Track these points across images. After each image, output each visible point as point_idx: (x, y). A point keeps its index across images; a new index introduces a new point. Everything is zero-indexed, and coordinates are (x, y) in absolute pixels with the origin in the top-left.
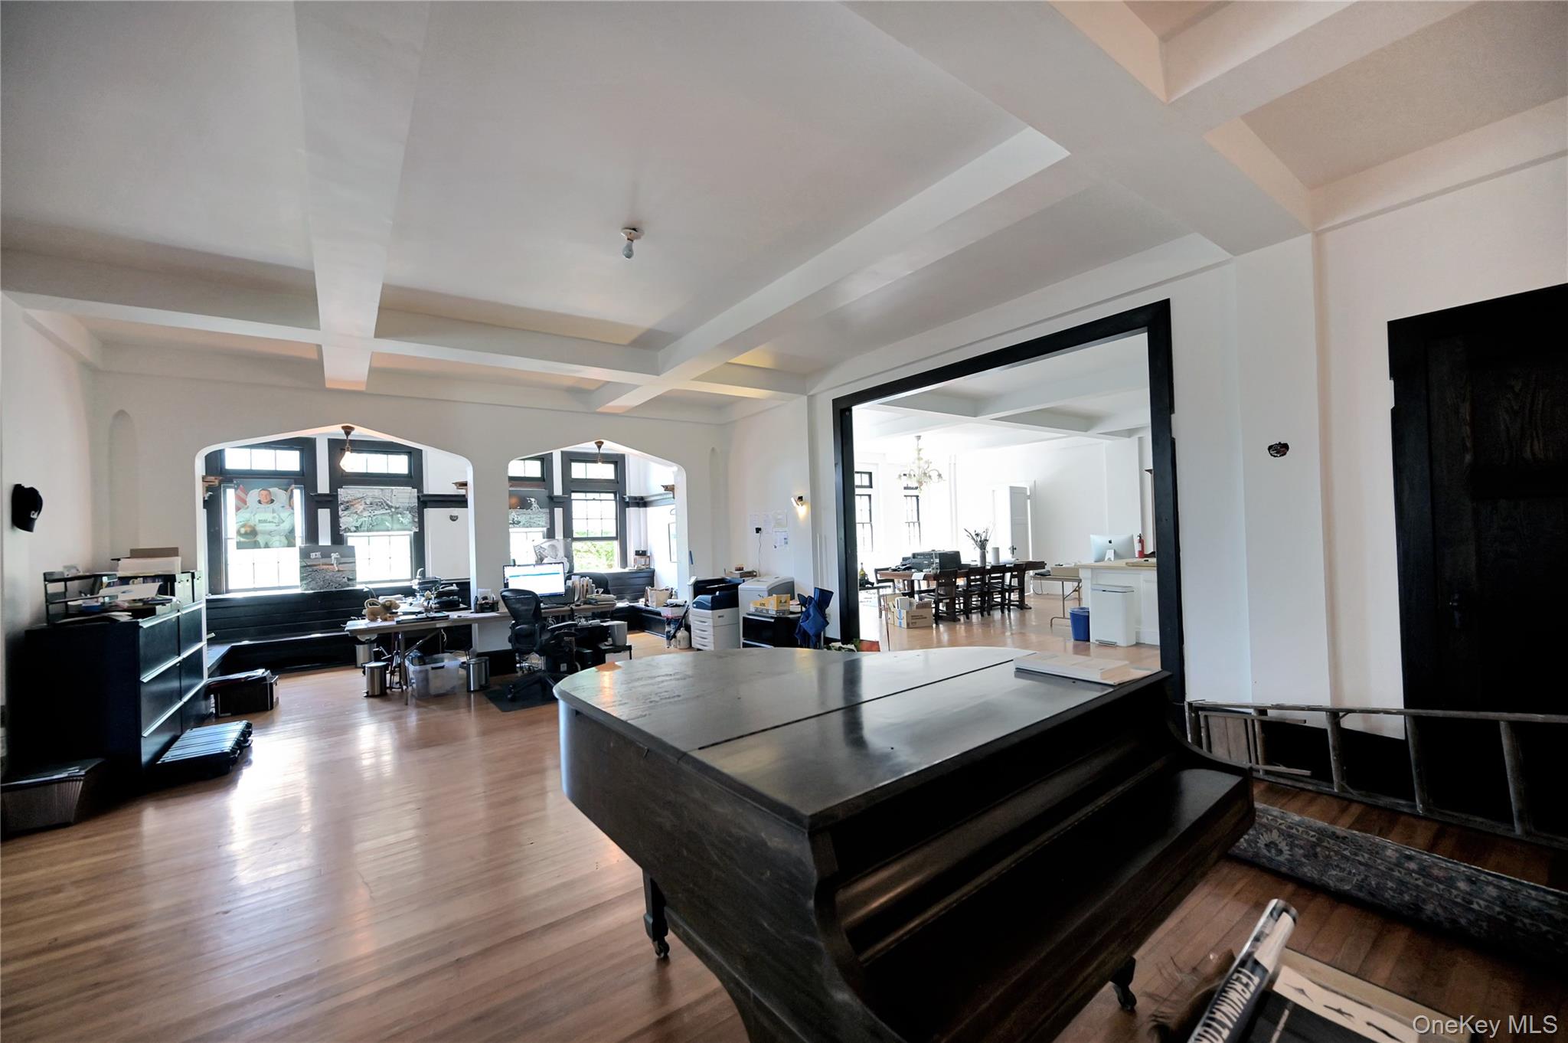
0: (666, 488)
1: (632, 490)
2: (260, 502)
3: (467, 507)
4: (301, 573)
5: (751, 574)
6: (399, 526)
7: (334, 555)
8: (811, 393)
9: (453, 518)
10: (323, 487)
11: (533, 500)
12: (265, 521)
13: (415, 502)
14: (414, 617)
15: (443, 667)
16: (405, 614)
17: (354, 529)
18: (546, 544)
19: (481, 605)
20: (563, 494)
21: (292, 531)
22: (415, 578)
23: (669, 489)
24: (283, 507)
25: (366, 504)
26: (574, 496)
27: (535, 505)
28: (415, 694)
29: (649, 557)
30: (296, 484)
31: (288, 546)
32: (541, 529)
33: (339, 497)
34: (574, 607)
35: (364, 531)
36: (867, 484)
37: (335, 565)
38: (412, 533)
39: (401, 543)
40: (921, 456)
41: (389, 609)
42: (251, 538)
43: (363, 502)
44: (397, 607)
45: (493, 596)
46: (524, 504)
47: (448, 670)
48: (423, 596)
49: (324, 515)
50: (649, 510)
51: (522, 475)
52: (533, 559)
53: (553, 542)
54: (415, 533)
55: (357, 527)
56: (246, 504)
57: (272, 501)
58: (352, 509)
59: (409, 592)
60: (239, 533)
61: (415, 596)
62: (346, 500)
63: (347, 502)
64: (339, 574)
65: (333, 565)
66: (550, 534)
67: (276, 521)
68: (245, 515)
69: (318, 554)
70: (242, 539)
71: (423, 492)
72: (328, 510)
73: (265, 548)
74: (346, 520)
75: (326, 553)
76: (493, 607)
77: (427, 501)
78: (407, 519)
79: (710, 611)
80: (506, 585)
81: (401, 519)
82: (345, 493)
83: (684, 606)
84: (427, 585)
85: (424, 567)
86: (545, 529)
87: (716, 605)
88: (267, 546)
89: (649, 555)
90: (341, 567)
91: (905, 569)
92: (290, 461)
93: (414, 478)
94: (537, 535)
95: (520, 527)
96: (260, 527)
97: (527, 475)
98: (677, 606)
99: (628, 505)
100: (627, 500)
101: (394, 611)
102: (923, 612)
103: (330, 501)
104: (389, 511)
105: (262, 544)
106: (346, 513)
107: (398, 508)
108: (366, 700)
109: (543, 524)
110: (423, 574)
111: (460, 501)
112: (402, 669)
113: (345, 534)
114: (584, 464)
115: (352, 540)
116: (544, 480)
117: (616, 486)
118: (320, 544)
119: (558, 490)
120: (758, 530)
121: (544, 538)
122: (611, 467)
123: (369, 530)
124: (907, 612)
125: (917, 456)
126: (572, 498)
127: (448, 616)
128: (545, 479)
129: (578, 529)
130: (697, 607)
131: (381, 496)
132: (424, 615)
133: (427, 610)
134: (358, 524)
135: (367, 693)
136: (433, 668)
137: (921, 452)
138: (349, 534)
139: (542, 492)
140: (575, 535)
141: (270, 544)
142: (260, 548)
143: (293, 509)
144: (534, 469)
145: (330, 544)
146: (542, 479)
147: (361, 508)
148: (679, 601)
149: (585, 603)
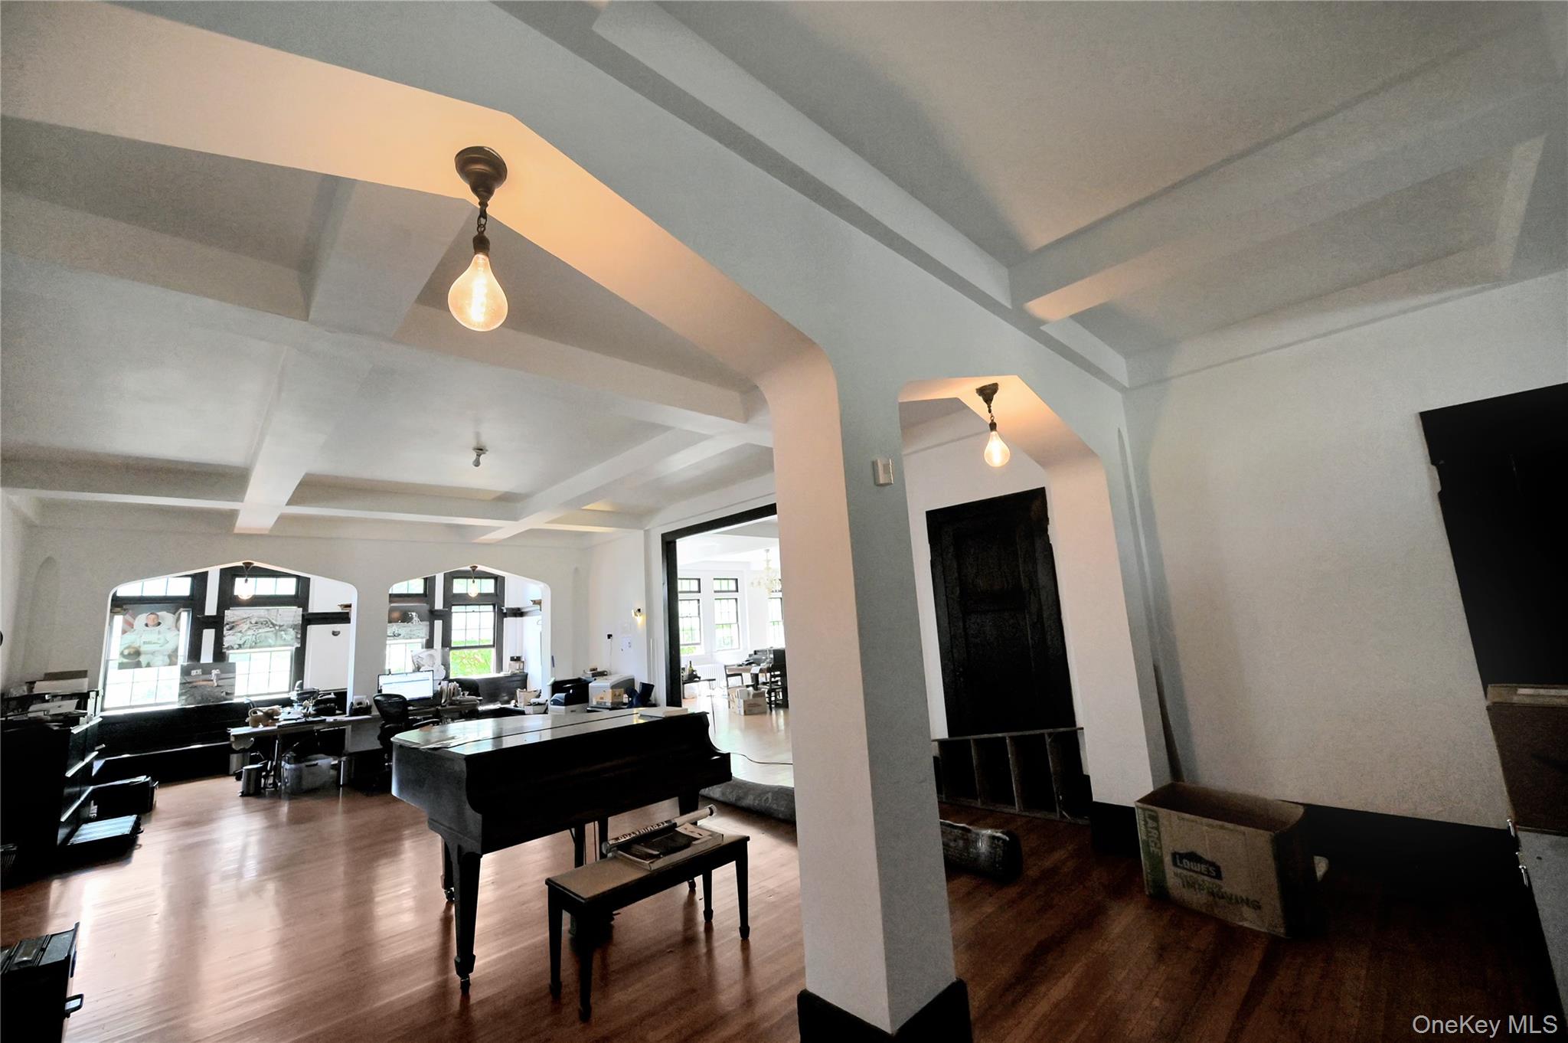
0: (535, 602)
1: (510, 603)
2: (147, 625)
3: (349, 622)
4: (181, 689)
5: (602, 674)
6: (282, 643)
7: (214, 672)
8: (647, 528)
9: (335, 634)
10: (211, 609)
11: (414, 614)
12: (149, 643)
13: (299, 620)
14: (294, 721)
15: (317, 764)
16: (285, 720)
17: (237, 646)
18: (426, 653)
19: (356, 709)
20: (444, 607)
21: (176, 650)
22: (293, 690)
23: (537, 603)
24: (169, 629)
25: (251, 623)
26: (454, 609)
27: (416, 619)
28: (289, 791)
29: (523, 662)
30: (184, 607)
31: (170, 665)
32: (419, 640)
33: (226, 618)
34: (439, 708)
35: (246, 648)
36: (734, 589)
37: (215, 681)
38: (294, 648)
39: (282, 659)
40: (770, 566)
41: (270, 717)
42: (133, 658)
43: (248, 622)
44: (278, 714)
45: (367, 701)
46: (405, 618)
47: (320, 766)
48: (301, 705)
49: (209, 635)
50: (525, 618)
51: (405, 592)
52: (410, 667)
53: (431, 652)
54: (297, 648)
55: (240, 645)
56: (133, 628)
57: (159, 624)
58: (237, 629)
59: (287, 703)
60: (122, 654)
61: (292, 706)
62: (232, 620)
63: (233, 622)
64: (218, 689)
65: (212, 680)
66: (429, 644)
67: (161, 641)
68: (130, 638)
69: (199, 671)
70: (125, 660)
71: (307, 610)
72: (213, 630)
73: (146, 667)
74: (229, 639)
75: (206, 670)
76: (366, 710)
77: (310, 619)
78: (291, 636)
79: (564, 707)
80: (380, 691)
81: (284, 636)
82: (230, 615)
83: (544, 704)
84: (304, 696)
85: (302, 678)
86: (424, 640)
87: (568, 702)
88: (148, 665)
89: (523, 660)
90: (221, 683)
91: (747, 665)
92: (181, 587)
93: (301, 598)
94: (417, 645)
95: (400, 639)
96: (143, 649)
97: (410, 592)
98: (539, 704)
99: (505, 615)
100: (505, 611)
101: (275, 717)
102: (759, 700)
103: (217, 623)
104: (273, 629)
105: (144, 663)
106: (231, 632)
107: (283, 626)
108: (241, 799)
109: (423, 635)
110: (301, 686)
111: (342, 617)
112: (277, 769)
113: (227, 652)
114: (465, 580)
115: (233, 656)
116: (426, 596)
117: (495, 599)
118: (202, 661)
119: (439, 605)
120: (609, 636)
121: (422, 648)
122: (492, 582)
123: (251, 647)
124: (744, 701)
125: (766, 566)
126: (453, 611)
127: (325, 720)
128: (428, 595)
129: (456, 638)
130: (554, 704)
131: (267, 616)
132: (303, 720)
133: (305, 716)
134: (241, 642)
135: (242, 793)
136: (307, 766)
137: (770, 563)
138: (231, 651)
139: (424, 607)
140: (453, 646)
141: (151, 664)
142: (141, 667)
143: (179, 630)
144: (417, 586)
145: (211, 661)
146: (425, 595)
147: (247, 626)
148: (541, 700)
149: (451, 704)
